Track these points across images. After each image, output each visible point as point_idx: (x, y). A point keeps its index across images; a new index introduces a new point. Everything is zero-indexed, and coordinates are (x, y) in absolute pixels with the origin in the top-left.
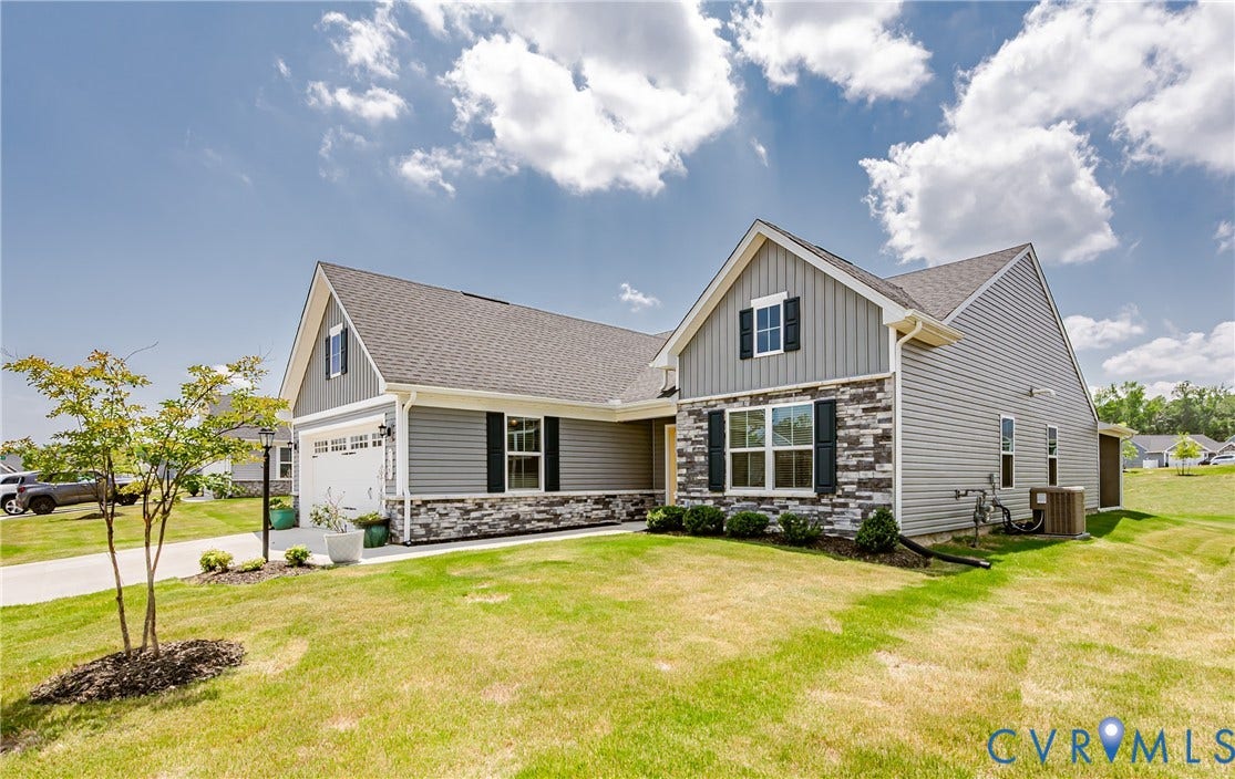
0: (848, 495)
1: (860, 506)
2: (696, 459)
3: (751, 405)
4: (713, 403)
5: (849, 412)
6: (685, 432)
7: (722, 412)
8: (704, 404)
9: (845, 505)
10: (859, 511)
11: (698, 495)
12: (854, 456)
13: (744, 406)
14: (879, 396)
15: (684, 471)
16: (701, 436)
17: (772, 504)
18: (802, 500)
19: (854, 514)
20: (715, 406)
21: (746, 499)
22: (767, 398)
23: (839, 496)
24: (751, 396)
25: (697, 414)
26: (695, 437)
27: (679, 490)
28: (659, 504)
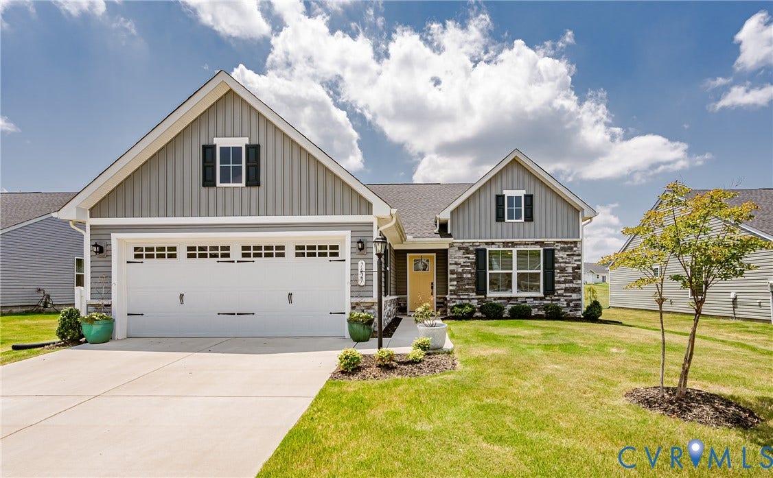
0: (559, 295)
1: (566, 300)
2: (465, 276)
3: (504, 247)
4: (478, 244)
5: (560, 255)
6: (456, 260)
7: (485, 250)
8: (471, 244)
9: (559, 300)
10: (565, 303)
11: (466, 297)
12: (563, 276)
13: (499, 247)
14: (575, 249)
15: (455, 283)
16: (468, 262)
17: (517, 301)
18: (535, 298)
19: (563, 304)
20: (479, 246)
21: (500, 298)
22: (514, 244)
23: (555, 296)
24: (503, 243)
25: (467, 251)
26: (464, 263)
27: (451, 294)
28: (402, 305)
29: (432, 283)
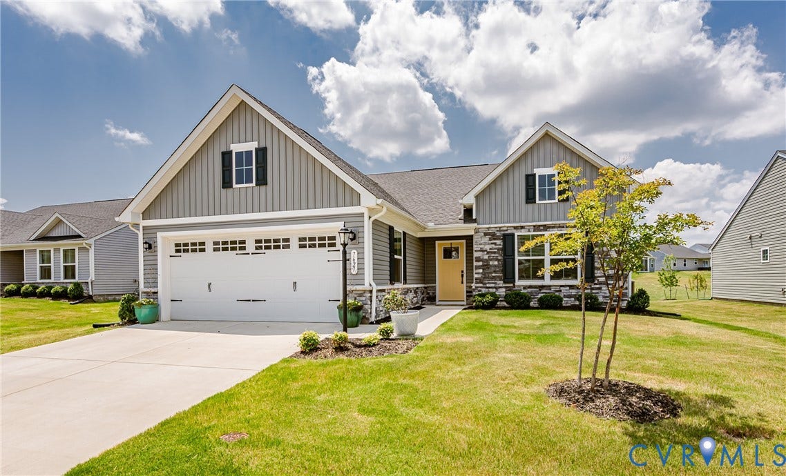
0: (601, 283)
2: (491, 263)
3: (534, 231)
4: (506, 228)
6: (481, 246)
7: (513, 235)
8: (498, 229)
9: (600, 288)
10: (608, 292)
11: (493, 285)
13: (529, 231)
15: (481, 271)
16: (495, 249)
17: (550, 289)
18: (571, 287)
19: (605, 293)
20: (507, 230)
21: (530, 287)
23: (595, 284)
24: (534, 226)
25: (493, 236)
26: (490, 249)
27: (477, 283)
28: (431, 294)
29: (462, 272)
